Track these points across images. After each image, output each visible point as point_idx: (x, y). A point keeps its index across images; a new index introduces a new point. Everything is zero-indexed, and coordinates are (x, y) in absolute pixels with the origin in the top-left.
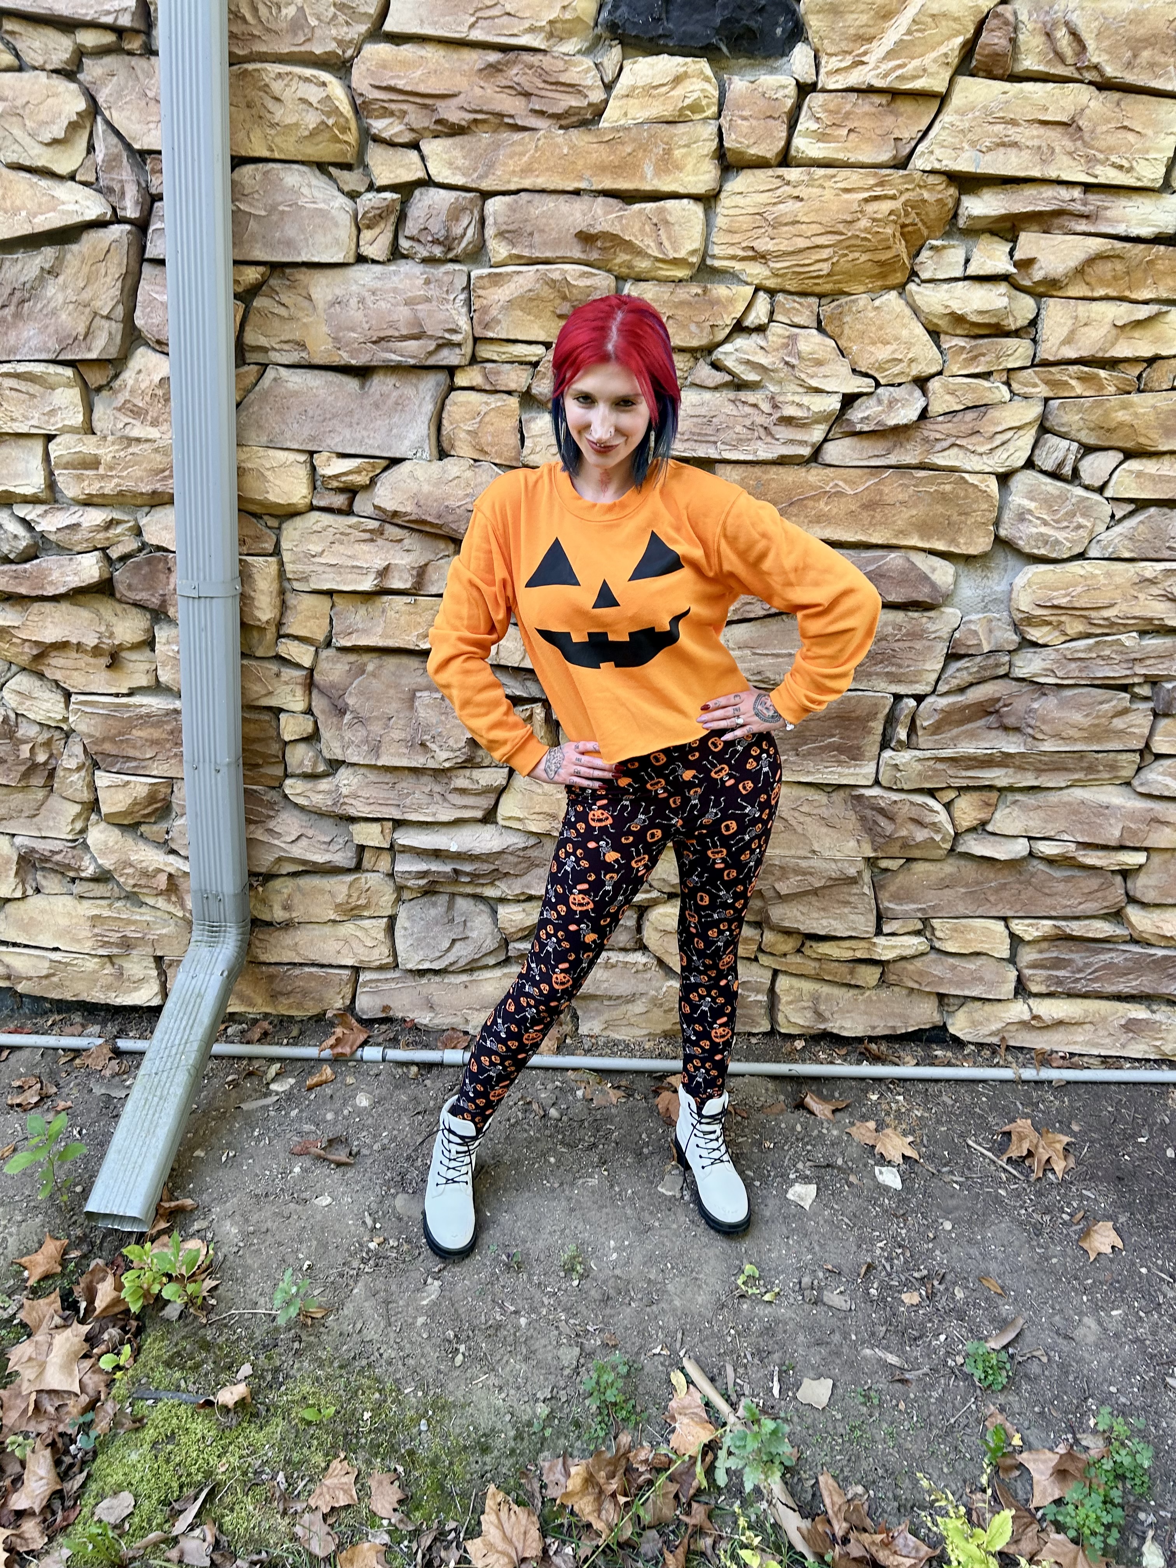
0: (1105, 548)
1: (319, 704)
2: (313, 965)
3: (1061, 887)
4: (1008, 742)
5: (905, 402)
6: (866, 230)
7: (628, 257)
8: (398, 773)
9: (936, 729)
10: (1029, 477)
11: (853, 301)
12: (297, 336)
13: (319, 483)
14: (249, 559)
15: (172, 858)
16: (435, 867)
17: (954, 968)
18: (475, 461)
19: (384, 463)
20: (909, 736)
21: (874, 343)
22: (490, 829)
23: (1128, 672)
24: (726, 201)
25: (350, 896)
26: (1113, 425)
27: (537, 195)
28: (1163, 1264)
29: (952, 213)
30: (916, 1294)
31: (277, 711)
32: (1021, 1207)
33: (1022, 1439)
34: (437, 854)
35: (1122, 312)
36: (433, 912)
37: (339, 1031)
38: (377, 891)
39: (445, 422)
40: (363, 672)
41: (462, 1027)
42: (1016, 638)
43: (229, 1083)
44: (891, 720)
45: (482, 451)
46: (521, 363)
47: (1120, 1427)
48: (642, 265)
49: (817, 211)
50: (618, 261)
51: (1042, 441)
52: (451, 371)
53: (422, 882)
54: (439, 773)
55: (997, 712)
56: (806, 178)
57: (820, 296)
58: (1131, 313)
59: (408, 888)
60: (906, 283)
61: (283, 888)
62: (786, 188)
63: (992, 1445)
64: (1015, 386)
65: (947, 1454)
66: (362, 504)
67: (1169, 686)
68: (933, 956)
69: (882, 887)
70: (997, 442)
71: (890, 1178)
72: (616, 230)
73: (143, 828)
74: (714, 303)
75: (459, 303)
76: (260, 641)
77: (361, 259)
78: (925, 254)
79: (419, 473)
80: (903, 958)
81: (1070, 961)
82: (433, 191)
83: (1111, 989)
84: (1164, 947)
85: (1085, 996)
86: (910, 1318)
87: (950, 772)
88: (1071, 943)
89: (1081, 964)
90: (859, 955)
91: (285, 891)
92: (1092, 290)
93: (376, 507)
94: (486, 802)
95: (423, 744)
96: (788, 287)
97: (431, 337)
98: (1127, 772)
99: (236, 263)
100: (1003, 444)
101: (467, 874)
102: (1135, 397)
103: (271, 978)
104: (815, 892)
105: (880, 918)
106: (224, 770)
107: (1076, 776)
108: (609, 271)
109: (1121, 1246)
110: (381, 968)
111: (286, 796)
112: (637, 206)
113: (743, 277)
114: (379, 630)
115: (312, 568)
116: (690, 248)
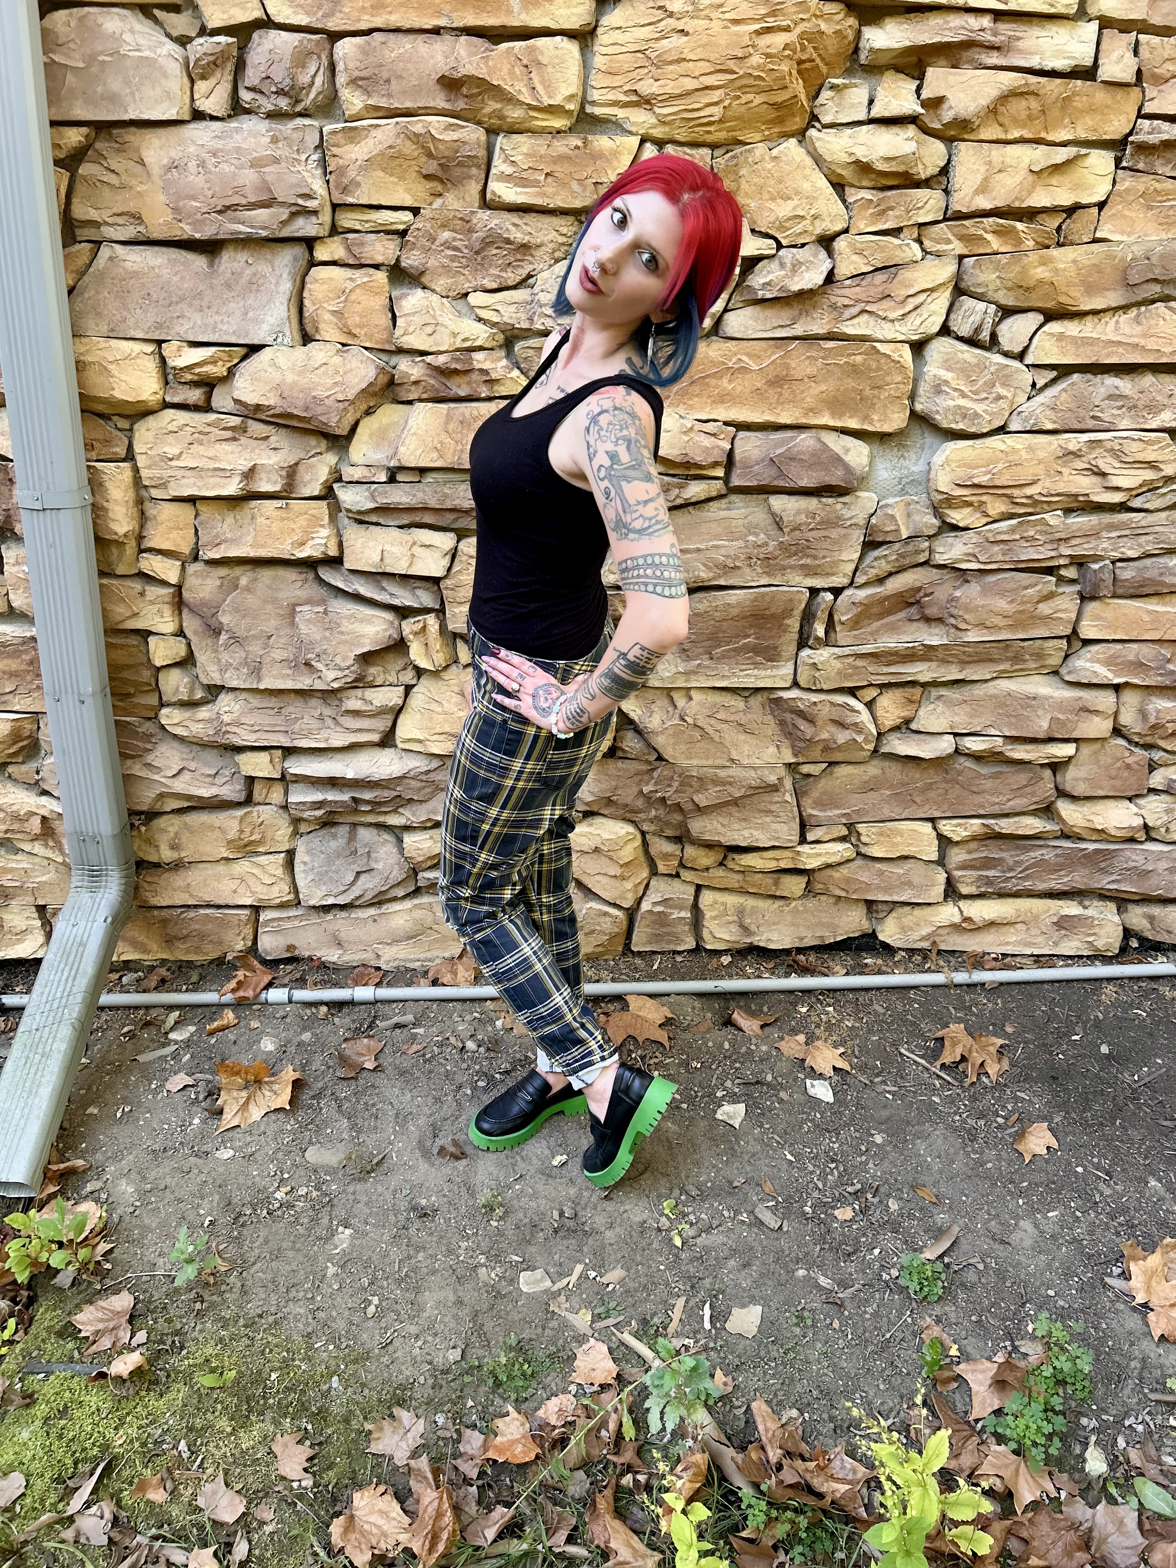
0: (1026, 420)
1: (191, 625)
2: (209, 906)
3: (989, 784)
4: (931, 634)
5: (809, 265)
6: (758, 67)
7: (498, 106)
8: (284, 697)
9: (856, 623)
10: (944, 344)
11: (749, 151)
12: (131, 206)
13: (171, 377)
14: (98, 465)
15: (44, 800)
16: (332, 796)
17: (881, 873)
18: (344, 345)
19: (242, 351)
20: (826, 633)
21: (773, 199)
22: (388, 753)
23: (1053, 554)
24: (604, 38)
25: (241, 831)
26: (1032, 283)
27: (391, 36)
28: (1099, 1163)
29: (853, 46)
30: (849, 1209)
31: (145, 634)
32: (955, 1113)
33: (959, 1350)
34: (333, 782)
35: (1040, 156)
36: (334, 844)
37: (241, 974)
38: (271, 825)
39: (306, 302)
40: (236, 587)
41: (374, 963)
42: (936, 522)
43: (125, 1035)
44: (808, 617)
45: (350, 333)
46: (388, 232)
47: (1059, 1333)
48: (515, 114)
49: (704, 46)
50: (487, 110)
51: (957, 304)
52: (310, 243)
53: (319, 813)
54: (330, 695)
55: (918, 602)
56: (690, 8)
57: (713, 146)
58: (1048, 156)
59: (305, 820)
60: (806, 129)
61: (169, 826)
62: (670, 21)
63: (928, 1358)
64: (927, 243)
65: (883, 1370)
66: (221, 399)
67: (1095, 566)
68: (859, 862)
69: (805, 793)
70: (910, 307)
71: (822, 1091)
72: (482, 73)
73: (11, 769)
74: (597, 156)
75: (312, 164)
76: (120, 557)
77: (198, 116)
78: (826, 94)
79: (282, 361)
80: (829, 866)
81: (1001, 859)
82: (273, 33)
83: (1041, 886)
84: (1095, 841)
85: (1017, 895)
86: (843, 1234)
87: (871, 669)
88: (1000, 842)
89: (1011, 863)
90: (783, 865)
91: (170, 829)
92: (1006, 132)
93: (237, 401)
94: (383, 724)
95: (307, 664)
96: (679, 138)
97: (283, 204)
98: (1055, 660)
99: (53, 124)
100: (916, 308)
101: (368, 802)
102: (1054, 252)
103: (165, 922)
104: (735, 802)
105: (803, 826)
106: (89, 701)
107: (1002, 667)
108: (479, 123)
109: (1056, 1146)
110: (282, 906)
111: (163, 727)
112: (504, 46)
113: (627, 126)
114: (250, 539)
115: (170, 472)
116: (567, 93)
